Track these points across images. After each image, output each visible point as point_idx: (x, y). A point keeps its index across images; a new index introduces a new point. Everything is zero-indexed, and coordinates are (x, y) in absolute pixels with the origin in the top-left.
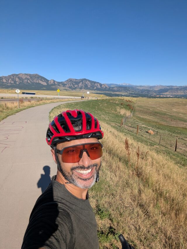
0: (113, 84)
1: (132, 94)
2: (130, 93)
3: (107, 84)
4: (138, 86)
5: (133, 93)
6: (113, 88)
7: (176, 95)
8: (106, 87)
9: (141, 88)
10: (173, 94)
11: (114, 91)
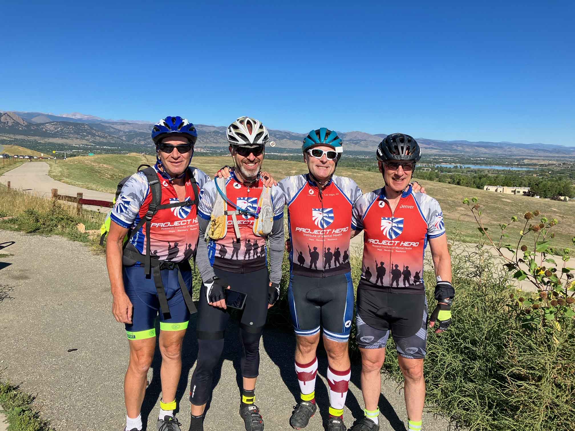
0: (38, 115)
1: (101, 144)
2: (94, 142)
3: (19, 114)
4: (116, 123)
5: (105, 141)
6: (38, 125)
7: (214, 148)
8: (18, 124)
9: (127, 129)
10: (208, 145)
11: (45, 134)
